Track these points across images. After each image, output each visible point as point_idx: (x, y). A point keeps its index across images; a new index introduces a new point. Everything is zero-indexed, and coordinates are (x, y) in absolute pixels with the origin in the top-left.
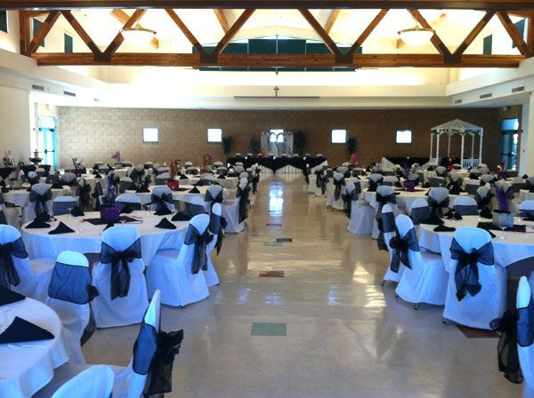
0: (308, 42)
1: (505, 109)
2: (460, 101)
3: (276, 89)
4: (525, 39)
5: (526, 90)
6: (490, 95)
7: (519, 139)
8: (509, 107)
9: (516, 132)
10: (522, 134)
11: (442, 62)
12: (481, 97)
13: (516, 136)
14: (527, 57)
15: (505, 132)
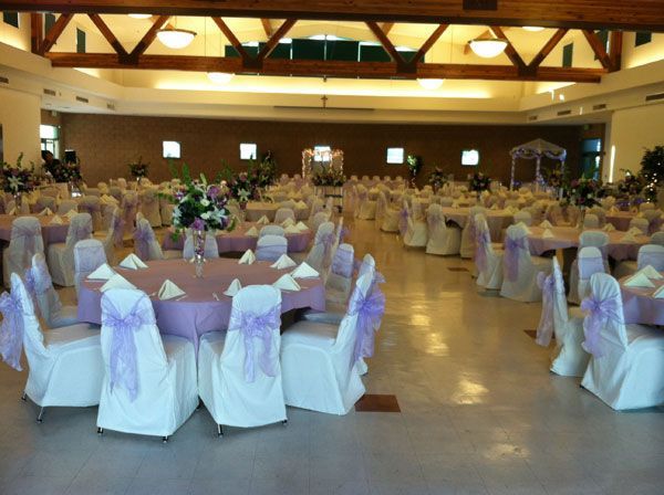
0: (361, 44)
1: (586, 128)
2: (535, 118)
3: (324, 98)
4: (608, 51)
5: (609, 108)
6: (569, 112)
7: (601, 161)
8: (591, 126)
9: (598, 154)
10: (605, 157)
11: (516, 75)
12: (560, 114)
13: (598, 159)
14: (610, 72)
15: (586, 155)
